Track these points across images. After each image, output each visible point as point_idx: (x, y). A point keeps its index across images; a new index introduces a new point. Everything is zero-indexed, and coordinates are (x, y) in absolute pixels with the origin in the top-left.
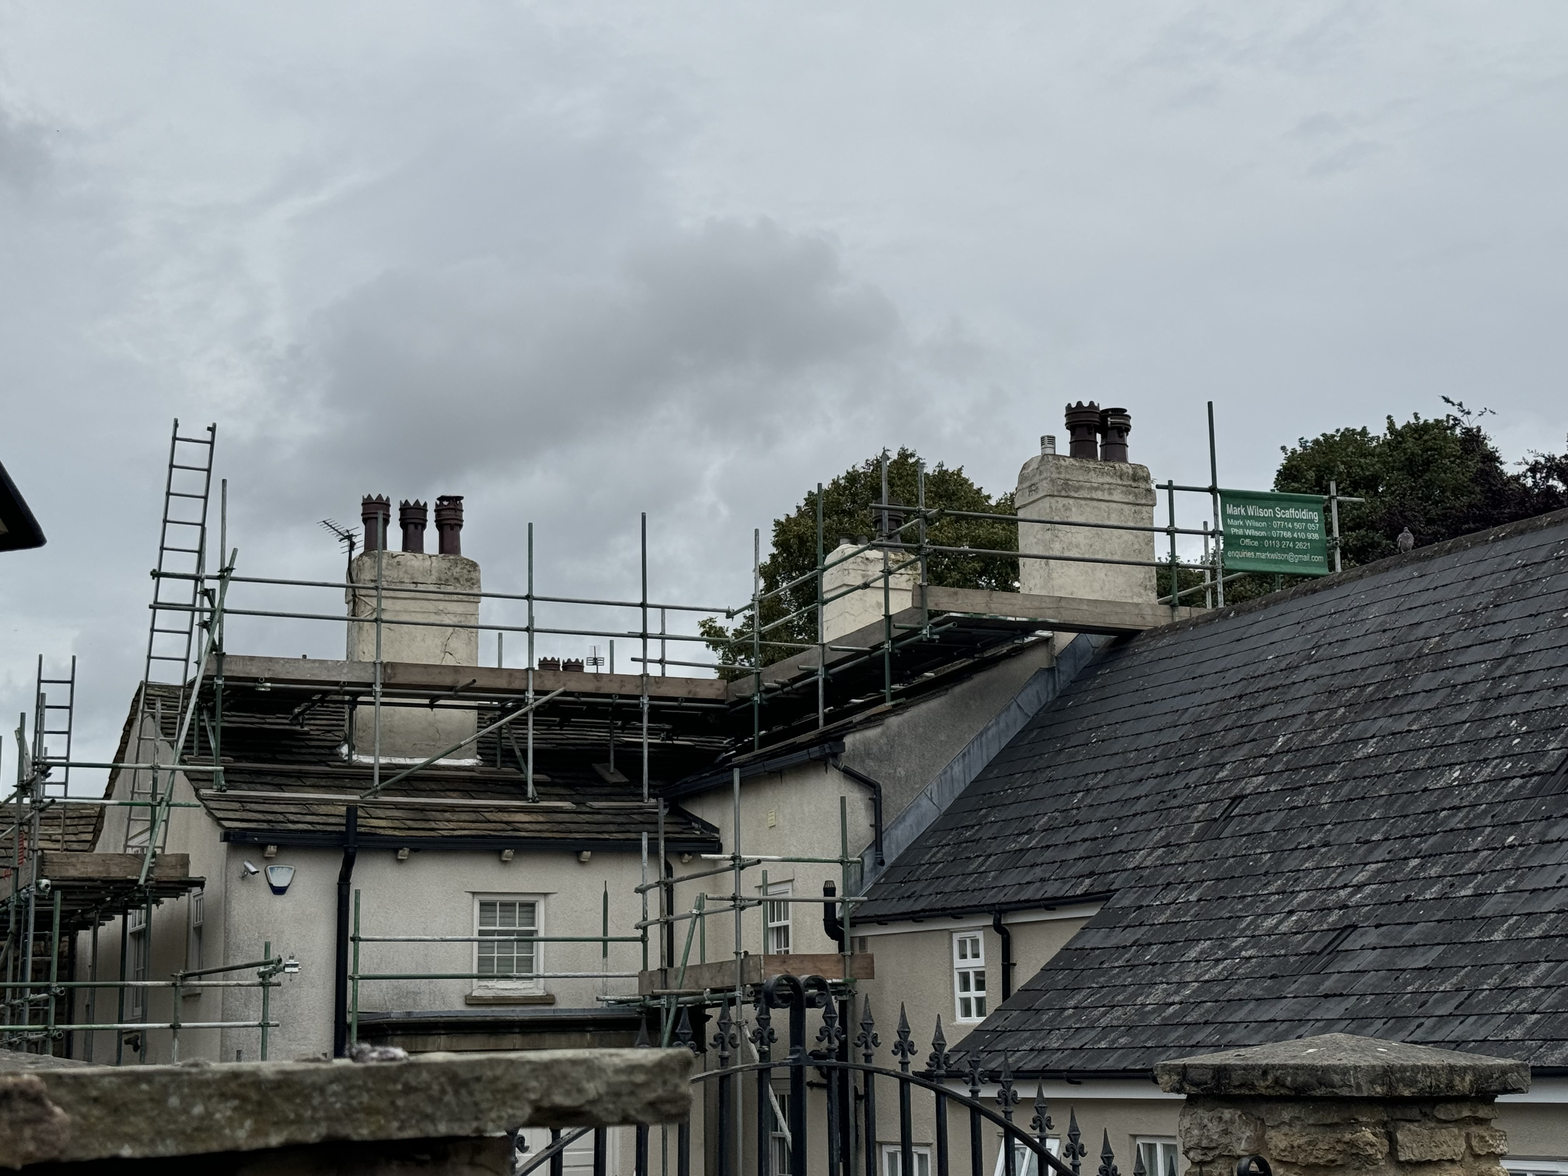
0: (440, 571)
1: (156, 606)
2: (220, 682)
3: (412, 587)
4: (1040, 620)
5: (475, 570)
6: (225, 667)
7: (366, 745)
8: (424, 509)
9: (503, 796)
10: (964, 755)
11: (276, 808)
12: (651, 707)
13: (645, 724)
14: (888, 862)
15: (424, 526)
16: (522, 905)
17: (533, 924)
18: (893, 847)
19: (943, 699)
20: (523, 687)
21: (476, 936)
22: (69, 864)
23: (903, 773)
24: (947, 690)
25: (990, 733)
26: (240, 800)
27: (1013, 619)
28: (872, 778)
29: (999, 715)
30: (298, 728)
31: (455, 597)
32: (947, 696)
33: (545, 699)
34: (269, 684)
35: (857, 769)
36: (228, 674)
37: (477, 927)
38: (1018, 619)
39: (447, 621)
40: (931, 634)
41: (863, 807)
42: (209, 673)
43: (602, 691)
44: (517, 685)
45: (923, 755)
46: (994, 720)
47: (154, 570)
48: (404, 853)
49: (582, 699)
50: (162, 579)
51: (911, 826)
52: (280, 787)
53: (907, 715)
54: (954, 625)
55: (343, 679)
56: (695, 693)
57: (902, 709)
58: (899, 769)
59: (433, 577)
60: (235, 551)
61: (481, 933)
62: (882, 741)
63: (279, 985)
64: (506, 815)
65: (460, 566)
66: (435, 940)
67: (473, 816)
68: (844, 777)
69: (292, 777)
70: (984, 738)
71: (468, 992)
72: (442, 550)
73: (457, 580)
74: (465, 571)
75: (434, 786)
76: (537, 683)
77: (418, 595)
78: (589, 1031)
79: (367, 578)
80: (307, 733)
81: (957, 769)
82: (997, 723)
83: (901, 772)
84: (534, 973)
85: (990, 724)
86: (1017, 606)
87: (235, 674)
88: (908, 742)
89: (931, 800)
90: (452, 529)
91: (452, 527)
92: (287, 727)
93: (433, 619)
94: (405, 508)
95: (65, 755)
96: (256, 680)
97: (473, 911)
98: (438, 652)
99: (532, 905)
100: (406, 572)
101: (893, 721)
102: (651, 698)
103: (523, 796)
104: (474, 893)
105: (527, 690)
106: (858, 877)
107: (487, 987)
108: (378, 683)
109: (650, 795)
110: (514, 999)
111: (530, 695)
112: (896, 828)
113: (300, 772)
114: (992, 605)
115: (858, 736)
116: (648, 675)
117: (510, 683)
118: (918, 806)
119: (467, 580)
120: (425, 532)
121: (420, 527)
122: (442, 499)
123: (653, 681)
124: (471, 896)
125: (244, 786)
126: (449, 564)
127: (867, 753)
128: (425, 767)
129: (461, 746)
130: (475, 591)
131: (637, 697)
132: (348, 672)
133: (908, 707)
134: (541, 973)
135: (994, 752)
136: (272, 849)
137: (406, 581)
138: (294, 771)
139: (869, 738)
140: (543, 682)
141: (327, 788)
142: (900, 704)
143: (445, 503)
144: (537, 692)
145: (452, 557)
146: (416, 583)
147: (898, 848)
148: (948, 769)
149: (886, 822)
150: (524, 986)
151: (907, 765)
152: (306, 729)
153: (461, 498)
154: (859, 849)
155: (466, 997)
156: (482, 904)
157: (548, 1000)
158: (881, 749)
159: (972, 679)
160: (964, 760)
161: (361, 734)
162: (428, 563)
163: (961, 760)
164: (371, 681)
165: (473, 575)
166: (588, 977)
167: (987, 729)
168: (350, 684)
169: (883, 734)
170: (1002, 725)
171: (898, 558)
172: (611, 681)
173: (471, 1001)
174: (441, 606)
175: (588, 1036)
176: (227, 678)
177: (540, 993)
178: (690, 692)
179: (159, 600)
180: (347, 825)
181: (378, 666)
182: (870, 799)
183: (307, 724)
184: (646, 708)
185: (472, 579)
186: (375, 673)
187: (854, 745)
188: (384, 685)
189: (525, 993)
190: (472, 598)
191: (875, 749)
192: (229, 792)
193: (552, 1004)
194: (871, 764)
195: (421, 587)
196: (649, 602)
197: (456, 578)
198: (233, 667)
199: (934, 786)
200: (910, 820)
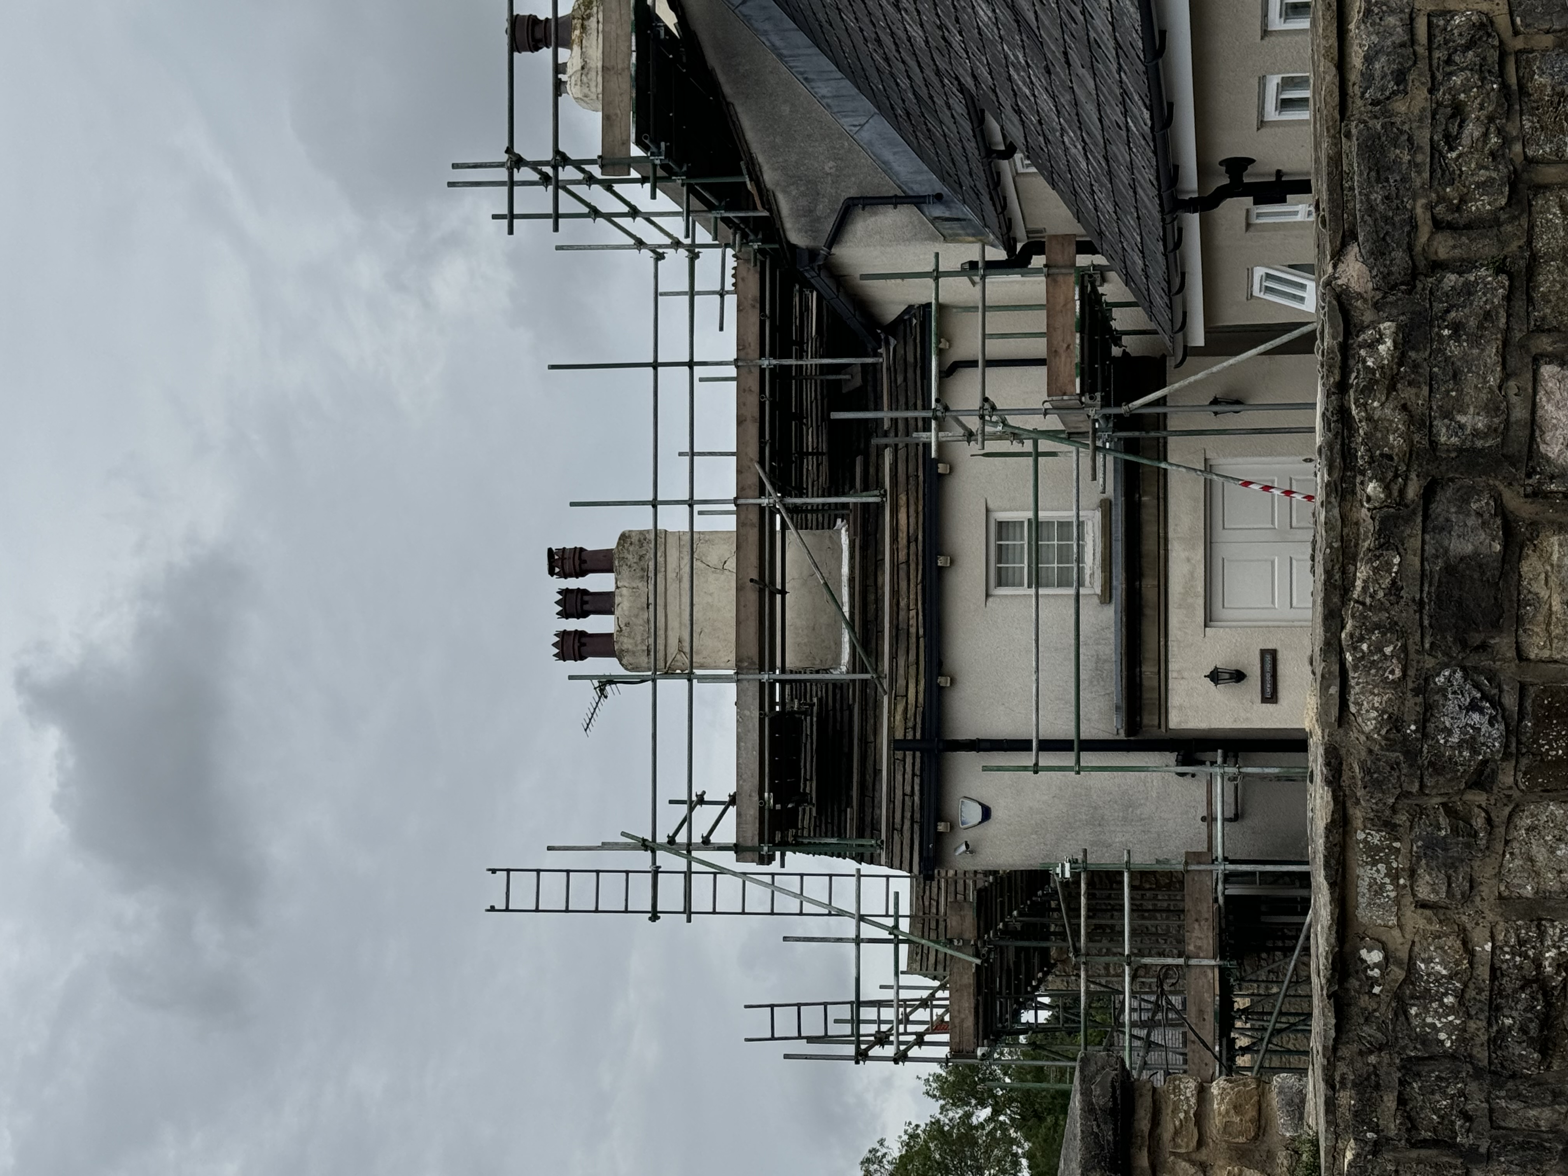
0: (632, 578)
1: (688, 912)
2: (766, 849)
3: (652, 607)
4: (633, 17)
5: (630, 537)
6: (749, 844)
7: (830, 657)
8: (565, 592)
9: (880, 522)
10: (806, 79)
11: (898, 804)
12: (773, 355)
13: (792, 362)
14: (938, 187)
15: (585, 592)
16: (999, 537)
17: (1022, 522)
18: (919, 178)
19: (739, 109)
20: (757, 509)
21: (1032, 591)
22: (961, 1026)
23: (831, 164)
24: (728, 104)
25: (778, 43)
26: (891, 828)
27: (634, 54)
28: (839, 206)
29: (757, 30)
30: (815, 708)
31: (660, 559)
32: (736, 103)
33: (768, 487)
34: (766, 795)
35: (828, 226)
36: (757, 839)
37: (1024, 591)
38: (634, 48)
39: (687, 569)
40: (660, 154)
41: (873, 219)
42: (757, 859)
43: (757, 414)
44: (754, 517)
45: (809, 136)
46: (763, 39)
47: (650, 919)
48: (943, 681)
49: (767, 437)
50: (659, 909)
51: (895, 154)
52: (877, 772)
53: (761, 159)
54: (646, 138)
55: (756, 714)
56: (754, 300)
57: (753, 164)
58: (827, 169)
59: (640, 585)
60: (624, 834)
61: (1029, 586)
62: (794, 193)
63: (1085, 851)
64: (900, 534)
65: (626, 555)
66: (1037, 680)
67: (902, 574)
68: (838, 243)
69: (866, 751)
70: (785, 52)
71: (1096, 600)
72: (610, 570)
73: (641, 557)
74: (631, 549)
75: (872, 597)
76: (751, 493)
77: (660, 602)
78: (1140, 497)
79: (646, 660)
80: (820, 700)
81: (824, 90)
82: (765, 33)
83: (829, 166)
84: (1074, 520)
85: (767, 43)
86: (619, 32)
87: (757, 832)
88: (794, 158)
89: (862, 126)
90: (585, 562)
91: (583, 561)
92: (815, 719)
93: (686, 584)
94: (565, 614)
95: (849, 1006)
96: (761, 810)
97: (1006, 596)
98: (723, 577)
99: (1000, 524)
100: (637, 616)
101: (769, 177)
102: (762, 355)
103: (880, 507)
104: (988, 595)
105: (760, 505)
106: (955, 225)
107: (1092, 575)
108: (760, 677)
109: (876, 355)
110: (1104, 548)
111: (764, 501)
112: (897, 174)
113: (860, 740)
114: (620, 67)
115: (788, 224)
116: (736, 360)
117: (753, 525)
118: (870, 143)
119: (641, 546)
120: (591, 590)
121: (586, 598)
122: (551, 573)
123: (742, 353)
124: (990, 599)
125: (877, 811)
126: (625, 567)
127: (807, 213)
128: (851, 626)
129: (826, 584)
130: (652, 536)
131: (762, 371)
132: (749, 710)
133: (752, 158)
134: (1074, 512)
135: (801, 38)
136: (941, 827)
137: (646, 616)
138: (860, 747)
139: (791, 209)
140: (750, 487)
141: (877, 718)
142: (748, 168)
143: (557, 570)
144: (762, 493)
145: (616, 563)
146: (648, 605)
147: (920, 172)
148: (824, 102)
149: (892, 190)
150: (1090, 532)
151: (822, 158)
152: (815, 700)
153: (550, 551)
154: (924, 224)
155: (1102, 603)
156: (1000, 584)
157: (1106, 507)
158: (803, 194)
159: (713, 69)
160: (813, 80)
161: (818, 662)
162: (624, 591)
163: (813, 84)
164: (757, 684)
165: (635, 539)
166: (1078, 501)
167: (774, 48)
168: (762, 707)
169: (784, 191)
170: (767, 26)
171: (579, 26)
172: (744, 404)
173: (1106, 597)
174: (671, 575)
175: (1144, 499)
176: (761, 840)
177: (1098, 514)
178: (753, 307)
179: (682, 910)
180: (914, 750)
181: (740, 677)
182: (863, 209)
183: (811, 700)
184: (774, 362)
185: (639, 541)
186: (748, 680)
187: (800, 230)
188: (761, 669)
189: (1098, 534)
190: (660, 541)
191: (803, 202)
192: (883, 837)
193: (1110, 502)
194: (821, 208)
195: (651, 600)
196: (651, 360)
197: (640, 560)
198: (749, 834)
199: (846, 122)
200: (887, 155)
